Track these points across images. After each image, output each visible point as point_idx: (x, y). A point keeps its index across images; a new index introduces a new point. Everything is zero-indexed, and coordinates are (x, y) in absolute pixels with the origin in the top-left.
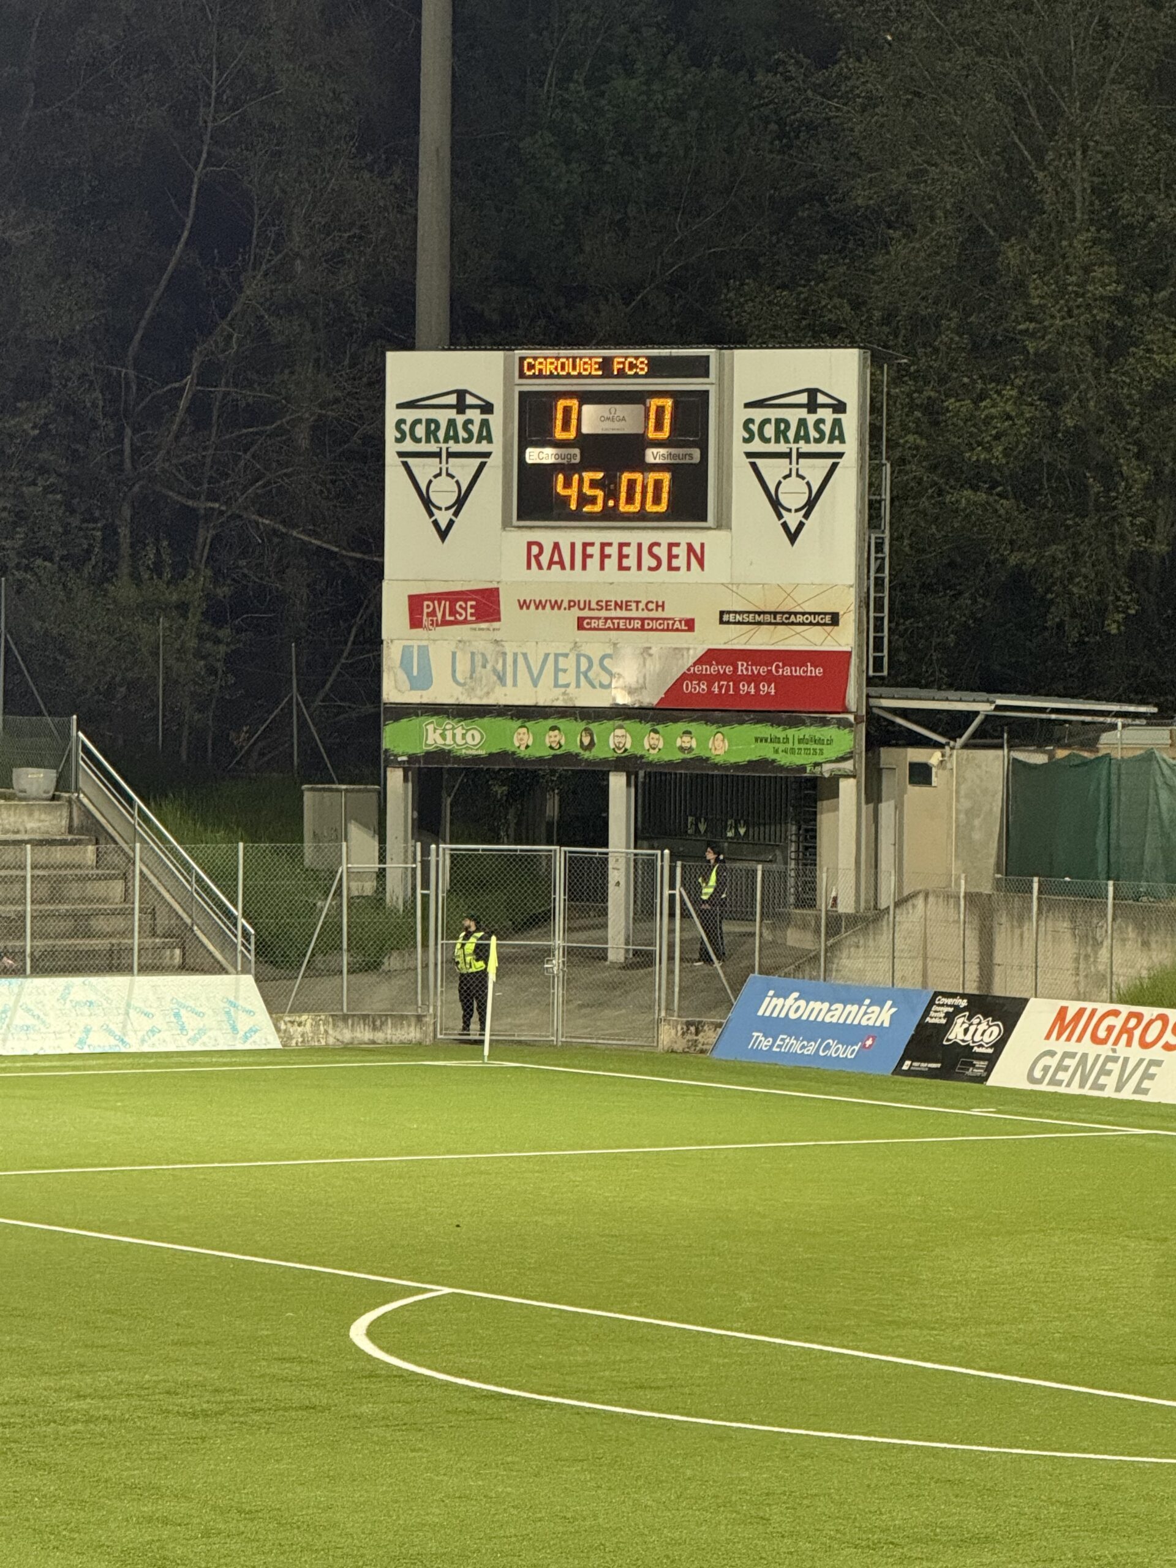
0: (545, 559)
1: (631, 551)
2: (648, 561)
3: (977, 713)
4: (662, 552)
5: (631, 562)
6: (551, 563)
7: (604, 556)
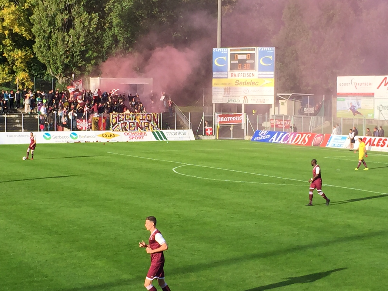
0: (233, 75)
1: (245, 74)
2: (247, 76)
3: (290, 95)
4: (249, 74)
5: (245, 76)
6: (234, 76)
7: (241, 75)
